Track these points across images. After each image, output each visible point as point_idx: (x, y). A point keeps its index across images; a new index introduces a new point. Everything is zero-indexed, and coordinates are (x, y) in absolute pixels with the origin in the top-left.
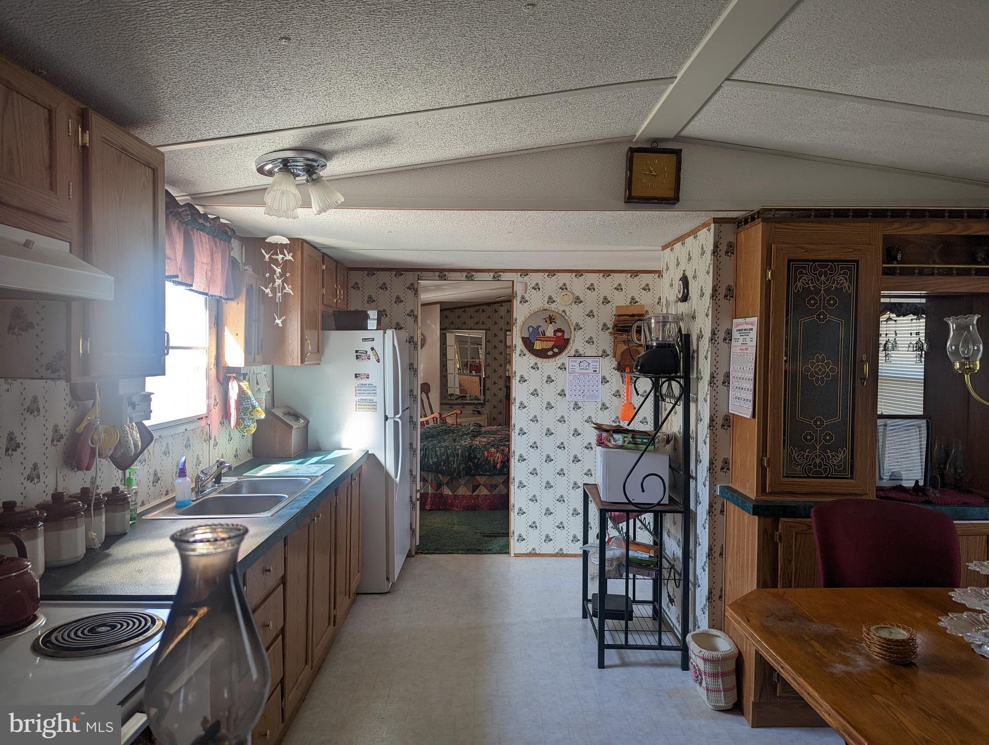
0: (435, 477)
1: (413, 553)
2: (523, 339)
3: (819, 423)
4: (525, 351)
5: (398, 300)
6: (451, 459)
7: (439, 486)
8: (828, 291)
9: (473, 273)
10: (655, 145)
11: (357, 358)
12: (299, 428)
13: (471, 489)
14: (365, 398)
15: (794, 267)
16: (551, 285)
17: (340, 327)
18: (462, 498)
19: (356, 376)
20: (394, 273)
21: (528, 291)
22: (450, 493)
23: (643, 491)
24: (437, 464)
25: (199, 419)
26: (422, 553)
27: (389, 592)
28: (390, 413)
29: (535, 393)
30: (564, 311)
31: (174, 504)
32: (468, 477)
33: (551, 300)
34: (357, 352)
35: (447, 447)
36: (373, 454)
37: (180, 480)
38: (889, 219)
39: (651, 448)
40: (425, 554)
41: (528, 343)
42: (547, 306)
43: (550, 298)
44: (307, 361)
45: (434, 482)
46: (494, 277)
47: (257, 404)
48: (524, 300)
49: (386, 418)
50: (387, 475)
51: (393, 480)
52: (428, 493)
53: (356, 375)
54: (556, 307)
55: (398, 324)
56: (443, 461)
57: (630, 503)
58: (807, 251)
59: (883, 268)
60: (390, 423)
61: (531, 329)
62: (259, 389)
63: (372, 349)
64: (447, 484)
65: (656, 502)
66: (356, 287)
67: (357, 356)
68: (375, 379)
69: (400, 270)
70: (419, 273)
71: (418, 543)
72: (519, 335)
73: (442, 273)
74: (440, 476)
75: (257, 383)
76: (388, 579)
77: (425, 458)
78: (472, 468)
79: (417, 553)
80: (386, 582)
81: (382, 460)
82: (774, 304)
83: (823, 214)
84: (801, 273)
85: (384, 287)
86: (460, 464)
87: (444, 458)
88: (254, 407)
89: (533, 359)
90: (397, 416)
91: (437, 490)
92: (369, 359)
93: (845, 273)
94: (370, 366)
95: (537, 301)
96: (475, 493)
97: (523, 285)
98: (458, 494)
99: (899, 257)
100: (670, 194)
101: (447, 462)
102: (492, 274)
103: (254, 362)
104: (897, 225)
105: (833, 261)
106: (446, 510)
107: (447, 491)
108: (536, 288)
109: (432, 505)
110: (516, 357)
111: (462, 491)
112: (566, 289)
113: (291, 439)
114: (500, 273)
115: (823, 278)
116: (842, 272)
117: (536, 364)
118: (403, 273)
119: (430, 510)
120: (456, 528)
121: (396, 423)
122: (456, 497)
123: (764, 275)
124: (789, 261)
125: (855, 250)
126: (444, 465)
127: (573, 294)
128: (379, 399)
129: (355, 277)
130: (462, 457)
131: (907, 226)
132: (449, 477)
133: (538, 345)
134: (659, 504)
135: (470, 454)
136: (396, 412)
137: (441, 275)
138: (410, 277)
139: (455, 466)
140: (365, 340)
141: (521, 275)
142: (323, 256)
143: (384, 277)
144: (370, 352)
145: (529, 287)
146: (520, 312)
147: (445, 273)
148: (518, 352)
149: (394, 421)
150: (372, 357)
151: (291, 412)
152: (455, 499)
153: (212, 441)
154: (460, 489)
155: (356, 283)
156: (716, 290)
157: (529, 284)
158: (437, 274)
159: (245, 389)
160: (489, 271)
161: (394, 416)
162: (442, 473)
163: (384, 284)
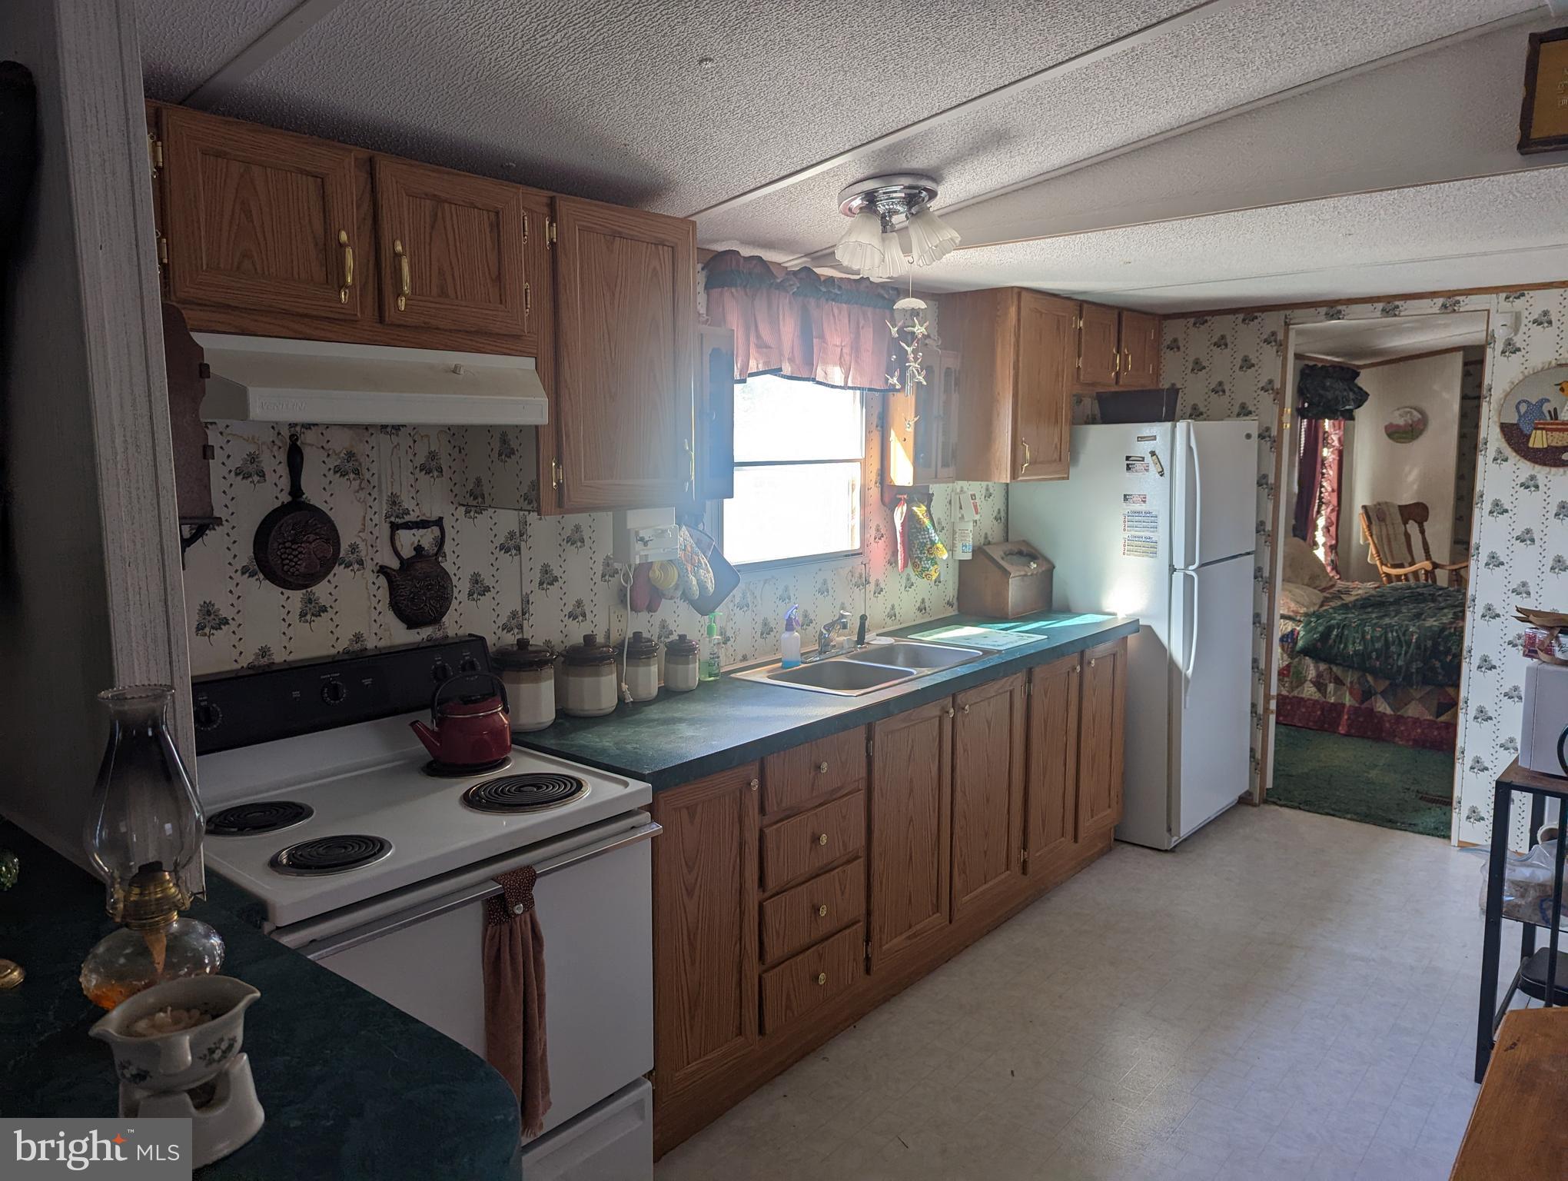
0: (1359, 679)
1: (1256, 799)
2: (1504, 426)
4: (1508, 452)
5: (1247, 364)
6: (1393, 649)
7: (1367, 695)
9: (1397, 303)
11: (1128, 468)
12: (1026, 575)
14: (1137, 534)
17: (1108, 418)
18: (1414, 722)
19: (1126, 498)
20: (1241, 316)
21: (1523, 329)
22: (1389, 711)
24: (1364, 656)
25: (846, 556)
26: (1275, 803)
27: (1172, 851)
28: (1179, 562)
29: (1526, 537)
31: (780, 664)
32: (1428, 688)
34: (1128, 458)
35: (1390, 626)
36: (1149, 627)
37: (786, 635)
40: (1281, 806)
41: (1515, 436)
44: (1023, 475)
45: (1356, 686)
46: (1444, 306)
47: (937, 538)
48: (1511, 349)
49: (1172, 569)
50: (1172, 663)
51: (1180, 672)
52: (1343, 705)
53: (1125, 496)
55: (1243, 406)
56: (1376, 650)
60: (1178, 577)
61: (1524, 407)
63: (1153, 454)
64: (1383, 694)
66: (1174, 346)
67: (1128, 465)
68: (1157, 504)
69: (1250, 311)
70: (1288, 312)
71: (1269, 784)
72: (1496, 419)
73: (1333, 306)
74: (1370, 678)
76: (1169, 830)
77: (1340, 643)
78: (1440, 670)
79: (1265, 802)
80: (1167, 834)
81: (1164, 639)
85: (1222, 343)
86: (1413, 660)
87: (1378, 645)
88: (933, 543)
89: (1526, 469)
90: (1191, 568)
91: (1362, 702)
92: (1147, 470)
94: (1148, 484)
95: (1543, 349)
96: (1442, 718)
97: (1511, 317)
98: (1406, 715)
101: (1385, 653)
102: (1440, 301)
103: (936, 477)
106: (1379, 739)
107: (1382, 707)
108: (1544, 320)
109: (1350, 726)
110: (1485, 465)
111: (1413, 710)
113: (1008, 590)
114: (1458, 298)
117: (1532, 478)
118: (1258, 314)
119: (1345, 735)
120: (1373, 774)
121: (1188, 579)
122: (1399, 719)
126: (1377, 658)
128: (1161, 536)
129: (1174, 330)
130: (1418, 647)
132: (1387, 683)
133: (1539, 440)
135: (1436, 645)
136: (1189, 561)
137: (1333, 311)
138: (1272, 322)
139: (1400, 663)
140: (1140, 439)
141: (1508, 298)
142: (1081, 306)
143: (1220, 326)
144: (1149, 459)
146: (1501, 373)
148: (1491, 453)
149: (1186, 575)
150: (1152, 467)
151: (1024, 549)
152: (1398, 722)
153: (871, 587)
154: (1411, 706)
155: (1175, 340)
158: (1324, 310)
159: (921, 516)
160: (1433, 295)
161: (1187, 566)
162: (1374, 672)
163: (1223, 337)
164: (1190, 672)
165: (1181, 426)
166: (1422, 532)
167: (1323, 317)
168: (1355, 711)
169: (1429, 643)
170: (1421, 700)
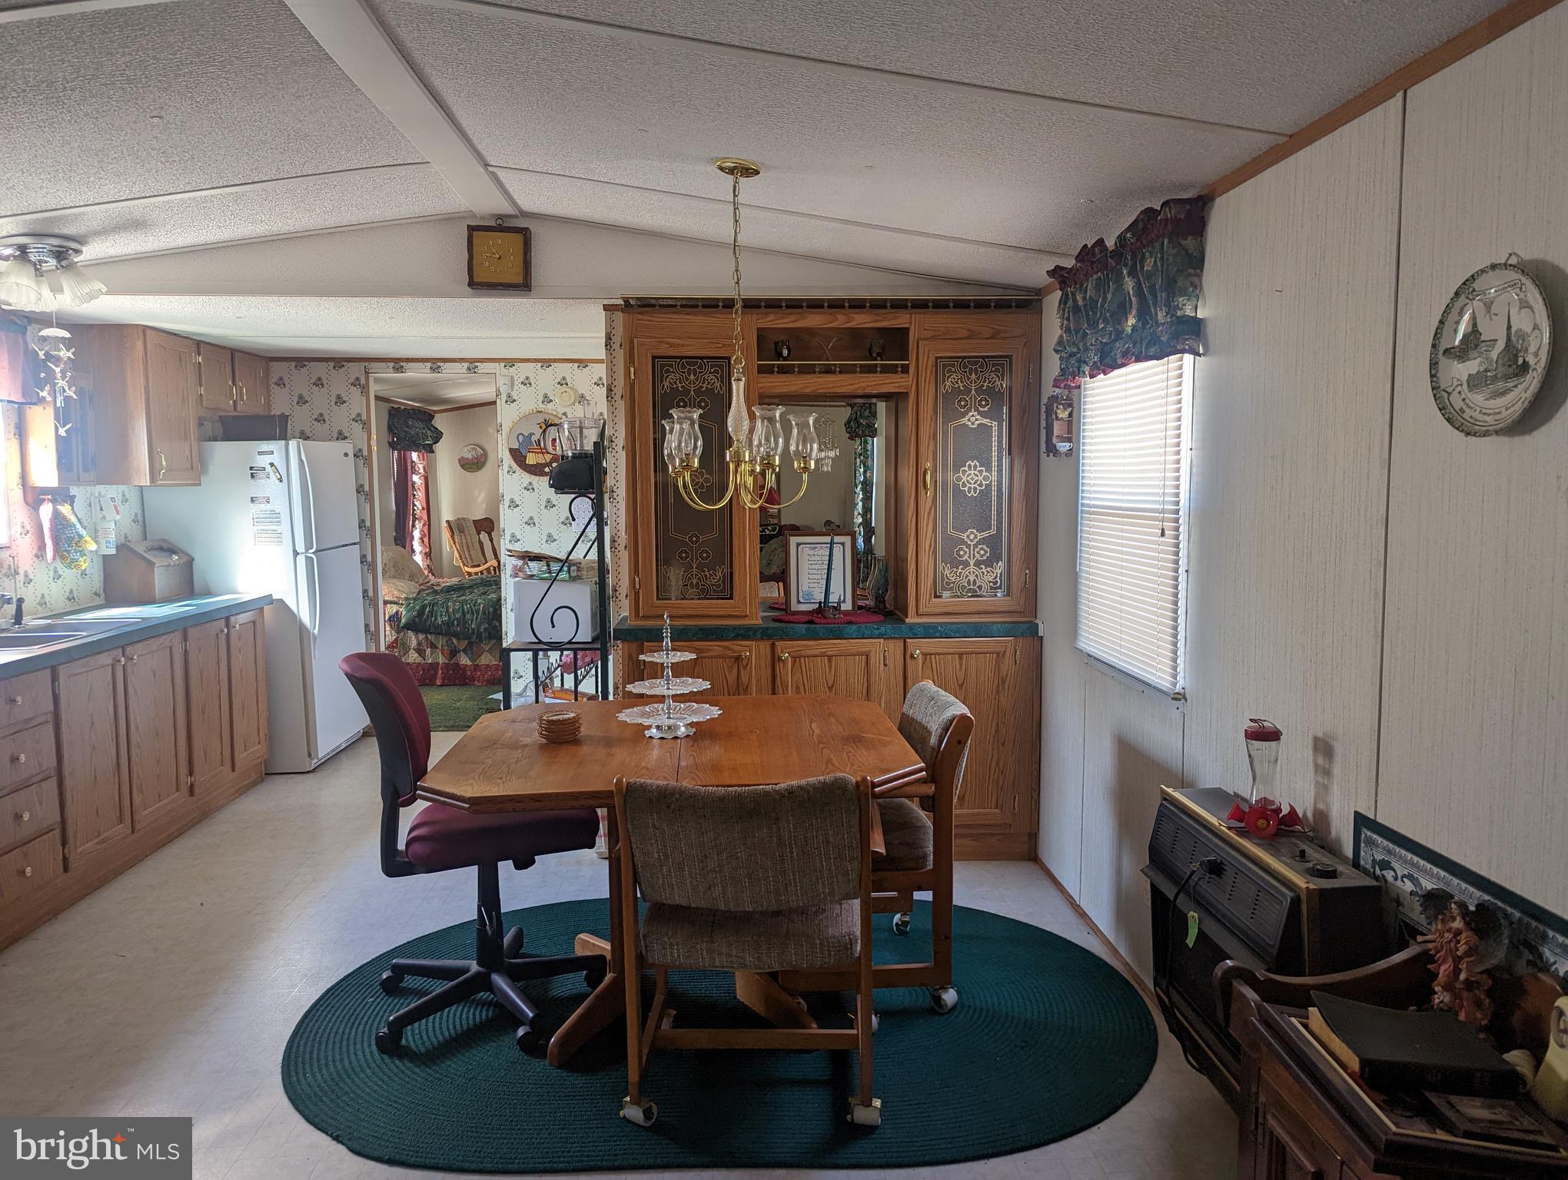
0: (447, 642)
2: (512, 451)
3: (694, 539)
4: (515, 466)
5: (340, 401)
6: (468, 616)
7: (453, 653)
8: (698, 392)
9: (439, 364)
10: (499, 222)
11: (252, 476)
12: (169, 566)
13: (498, 656)
14: (265, 528)
15: (661, 364)
16: (546, 377)
17: (228, 437)
18: (486, 668)
19: (253, 500)
20: (332, 364)
21: (516, 387)
22: (469, 663)
23: (553, 627)
24: (449, 624)
27: (313, 771)
28: (300, 548)
29: (530, 522)
30: (565, 414)
33: (547, 399)
34: (251, 468)
35: (465, 601)
36: (281, 600)
38: (763, 310)
39: (564, 575)
41: (518, 456)
42: (542, 407)
43: (546, 396)
44: (161, 480)
45: (446, 648)
46: (469, 369)
47: (84, 533)
48: (510, 400)
49: (296, 554)
50: (302, 626)
51: (308, 631)
52: (438, 663)
53: (252, 498)
54: (554, 408)
55: (340, 433)
56: (457, 619)
57: (540, 642)
58: (671, 347)
59: (758, 365)
60: (301, 559)
61: (521, 438)
62: (104, 517)
63: (272, 465)
64: (464, 651)
65: (566, 640)
66: (280, 383)
67: (252, 474)
68: (279, 505)
69: (340, 361)
70: (367, 364)
72: (506, 445)
73: (398, 363)
74: (454, 641)
75: (102, 509)
76: (310, 755)
77: (432, 616)
80: (308, 761)
81: (294, 608)
82: (639, 406)
83: (690, 305)
84: (668, 371)
85: (319, 383)
86: (480, 624)
87: (458, 615)
88: (80, 537)
89: (527, 478)
90: (311, 551)
91: (451, 659)
92: (268, 478)
93: (716, 372)
94: (269, 486)
95: (528, 401)
97: (507, 381)
98: (480, 664)
99: (785, 352)
100: (520, 280)
101: (463, 621)
102: (465, 365)
103: (78, 480)
104: (771, 317)
105: (701, 358)
106: (464, 684)
107: (464, 660)
108: (527, 382)
109: (443, 679)
110: (503, 474)
111: (485, 659)
112: (567, 384)
113: (154, 579)
114: (477, 364)
115: (692, 377)
116: (712, 370)
117: (530, 484)
118: (345, 364)
119: (441, 686)
120: (460, 704)
121: (309, 560)
122: (476, 667)
123: (627, 373)
124: (654, 358)
125: (724, 345)
126: (458, 625)
127: (575, 391)
128: (285, 528)
129: (278, 370)
130: (484, 613)
131: (782, 318)
132: (466, 642)
133: (531, 459)
134: (570, 642)
136: (308, 546)
137: (398, 366)
138: (356, 370)
139: (473, 626)
140: (260, 453)
141: (505, 366)
143: (319, 370)
144: (269, 469)
145: (516, 383)
146: (507, 415)
147: (402, 364)
148: (506, 468)
149: (307, 557)
150: (272, 474)
151: (165, 545)
152: (475, 670)
153: (21, 577)
154: (482, 657)
155: (281, 379)
156: (611, 390)
157: (516, 378)
158: (391, 365)
159: (66, 514)
160: (462, 360)
161: (307, 551)
162: (456, 635)
163: (319, 379)
164: (316, 631)
165: (293, 444)
166: (491, 540)
167: (392, 370)
168: (447, 666)
169: (491, 610)
170: (490, 651)
